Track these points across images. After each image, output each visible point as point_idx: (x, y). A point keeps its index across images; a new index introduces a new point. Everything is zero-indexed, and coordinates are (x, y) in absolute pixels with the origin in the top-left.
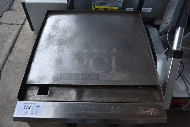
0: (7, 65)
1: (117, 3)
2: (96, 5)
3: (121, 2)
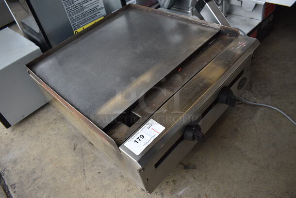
0: (15, 192)
1: (99, 12)
2: (79, 28)
3: (102, 8)
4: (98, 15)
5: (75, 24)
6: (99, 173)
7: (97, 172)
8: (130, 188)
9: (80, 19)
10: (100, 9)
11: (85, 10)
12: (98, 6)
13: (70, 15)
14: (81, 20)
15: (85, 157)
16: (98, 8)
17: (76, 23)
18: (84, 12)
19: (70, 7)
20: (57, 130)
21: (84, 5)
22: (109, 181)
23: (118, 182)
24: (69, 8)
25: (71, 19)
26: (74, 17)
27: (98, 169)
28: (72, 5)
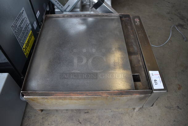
5: (21, 43)
6: (109, 122)
7: (108, 122)
8: (131, 115)
9: (22, 38)
13: (17, 37)
15: (92, 121)
16: (28, 25)
18: (23, 31)
20: (53, 123)
22: (119, 121)
23: (123, 117)
25: (19, 40)
27: (107, 121)
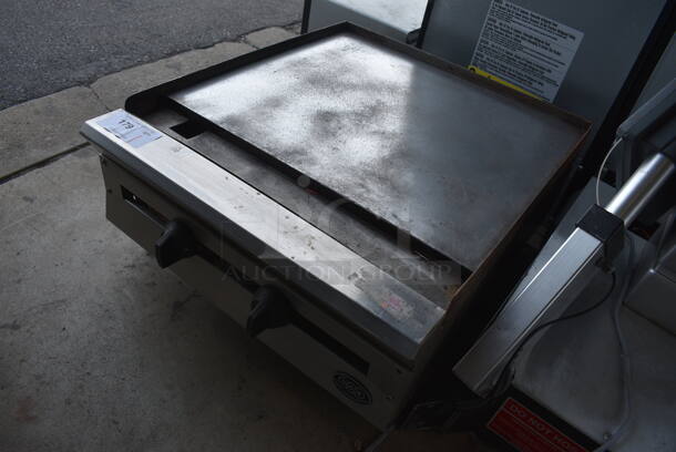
1: (541, 84)
2: (481, 68)
3: (554, 83)
4: (535, 85)
5: (482, 56)
9: (497, 57)
10: (549, 81)
11: (519, 53)
12: (549, 71)
13: (485, 34)
14: (497, 61)
16: (546, 74)
17: (486, 56)
18: (514, 53)
19: (498, 21)
21: (523, 43)
24: (495, 21)
25: (482, 41)
26: (490, 43)
28: (504, 22)
